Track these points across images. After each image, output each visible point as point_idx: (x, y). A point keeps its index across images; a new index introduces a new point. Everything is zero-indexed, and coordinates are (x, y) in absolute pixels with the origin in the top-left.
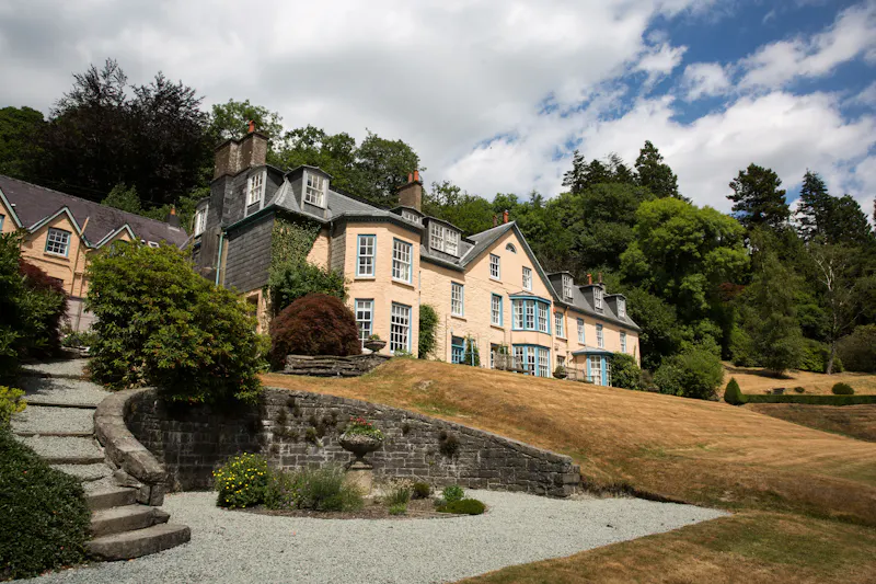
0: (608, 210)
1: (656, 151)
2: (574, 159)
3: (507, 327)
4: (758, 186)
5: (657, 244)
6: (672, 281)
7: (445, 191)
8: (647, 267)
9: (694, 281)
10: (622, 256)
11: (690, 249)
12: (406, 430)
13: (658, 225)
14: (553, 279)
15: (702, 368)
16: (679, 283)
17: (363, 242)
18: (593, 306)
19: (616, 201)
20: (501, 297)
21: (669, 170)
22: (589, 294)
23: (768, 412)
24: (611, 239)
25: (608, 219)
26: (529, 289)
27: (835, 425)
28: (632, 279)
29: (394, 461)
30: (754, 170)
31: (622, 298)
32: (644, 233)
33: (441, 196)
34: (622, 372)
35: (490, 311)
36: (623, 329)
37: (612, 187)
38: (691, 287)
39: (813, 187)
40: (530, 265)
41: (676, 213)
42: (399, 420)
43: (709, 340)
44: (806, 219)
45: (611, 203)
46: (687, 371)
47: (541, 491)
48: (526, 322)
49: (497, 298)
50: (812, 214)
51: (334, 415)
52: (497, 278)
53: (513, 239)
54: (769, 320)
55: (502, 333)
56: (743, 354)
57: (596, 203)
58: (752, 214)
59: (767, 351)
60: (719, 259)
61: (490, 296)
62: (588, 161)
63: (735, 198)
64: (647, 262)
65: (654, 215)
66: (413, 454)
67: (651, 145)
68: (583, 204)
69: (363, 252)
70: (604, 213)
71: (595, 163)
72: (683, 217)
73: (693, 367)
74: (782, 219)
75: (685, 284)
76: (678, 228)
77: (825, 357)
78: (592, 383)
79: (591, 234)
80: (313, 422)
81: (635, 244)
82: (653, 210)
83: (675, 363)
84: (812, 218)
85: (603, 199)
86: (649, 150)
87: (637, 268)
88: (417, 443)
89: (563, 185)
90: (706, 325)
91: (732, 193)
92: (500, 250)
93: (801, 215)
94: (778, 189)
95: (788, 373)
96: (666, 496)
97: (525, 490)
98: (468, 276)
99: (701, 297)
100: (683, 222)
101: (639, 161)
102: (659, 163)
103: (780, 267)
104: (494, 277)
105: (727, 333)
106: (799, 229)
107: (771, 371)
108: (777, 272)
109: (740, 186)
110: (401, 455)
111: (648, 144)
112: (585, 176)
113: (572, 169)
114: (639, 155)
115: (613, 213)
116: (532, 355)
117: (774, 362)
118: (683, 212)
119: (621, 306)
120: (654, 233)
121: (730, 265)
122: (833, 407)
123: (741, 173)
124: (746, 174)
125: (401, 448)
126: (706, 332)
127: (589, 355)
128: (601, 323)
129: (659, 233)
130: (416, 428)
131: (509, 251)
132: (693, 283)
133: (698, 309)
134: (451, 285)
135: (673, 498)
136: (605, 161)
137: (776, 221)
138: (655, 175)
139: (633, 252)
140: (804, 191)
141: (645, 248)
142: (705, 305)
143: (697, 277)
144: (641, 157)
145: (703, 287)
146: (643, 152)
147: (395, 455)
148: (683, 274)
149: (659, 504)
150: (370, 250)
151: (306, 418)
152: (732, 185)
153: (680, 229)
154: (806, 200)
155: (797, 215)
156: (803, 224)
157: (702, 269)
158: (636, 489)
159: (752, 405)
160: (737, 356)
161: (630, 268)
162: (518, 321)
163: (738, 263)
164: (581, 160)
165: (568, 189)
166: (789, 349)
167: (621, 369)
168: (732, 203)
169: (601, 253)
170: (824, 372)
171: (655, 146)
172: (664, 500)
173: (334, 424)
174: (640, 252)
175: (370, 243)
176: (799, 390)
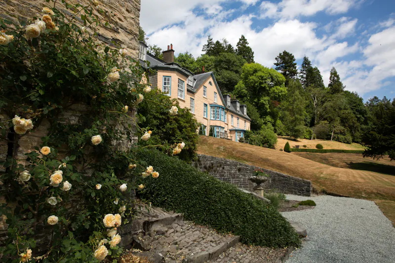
0: (226, 65)
1: (246, 40)
2: (208, 39)
3: (209, 118)
4: (286, 60)
5: (252, 82)
6: (256, 99)
7: (155, 49)
8: (246, 92)
9: (265, 100)
10: (236, 86)
11: (265, 86)
12: (239, 170)
13: (252, 75)
14: (224, 97)
15: (271, 136)
16: (259, 100)
17: (165, 79)
18: (236, 110)
19: (230, 61)
20: (207, 105)
21: (251, 49)
22: (234, 104)
23: (300, 155)
24: (228, 78)
25: (226, 69)
26: (216, 102)
27: (324, 161)
28: (241, 96)
29: (235, 183)
30: (285, 53)
31: (246, 107)
32: (246, 78)
33: (152, 51)
34: (249, 138)
35: (203, 111)
36: (245, 119)
37: (228, 55)
38: (264, 102)
39: (306, 62)
40: (217, 92)
41: (260, 70)
42: (236, 166)
43: (270, 125)
44: (302, 76)
45: (228, 62)
46: (264, 138)
47: (299, 194)
48: (216, 116)
49: (206, 105)
50: (305, 74)
51: (212, 164)
52: (205, 97)
53: (211, 79)
54: (294, 117)
55: (206, 120)
56: (281, 131)
57: (221, 61)
58: (283, 72)
59: (292, 130)
60: (276, 91)
61: (203, 105)
62: (214, 41)
63: (277, 64)
64: (246, 90)
65: (251, 70)
66: (242, 180)
67: (244, 37)
68: (215, 61)
69: (165, 84)
70: (225, 66)
71: (218, 42)
72: (263, 72)
73: (267, 136)
74: (294, 75)
75: (262, 101)
76: (261, 76)
77: (310, 134)
78: (231, 140)
79: (219, 75)
80: (205, 167)
81: (241, 82)
82: (250, 68)
83: (260, 134)
84: (305, 76)
85: (224, 59)
86: (243, 40)
87: (242, 92)
88: (244, 175)
89: (203, 50)
90: (268, 118)
91: (276, 62)
92: (207, 84)
93: (301, 74)
94: (294, 62)
95: (299, 139)
96: (342, 195)
97: (292, 194)
98: (196, 95)
99: (267, 107)
100: (263, 74)
101: (238, 44)
102: (247, 45)
103: (299, 96)
104: (204, 96)
105: (275, 122)
106: (300, 80)
107: (293, 138)
108: (298, 98)
109: (279, 60)
110: (237, 180)
111: (243, 37)
112: (213, 48)
113: (207, 44)
114: (239, 41)
115: (229, 67)
116: (218, 131)
117: (295, 135)
118: (263, 70)
119: (245, 110)
120: (251, 78)
121: (280, 94)
122: (320, 154)
123: (280, 54)
124: (282, 54)
125: (238, 177)
126: (268, 121)
127: (236, 131)
128: (238, 117)
129: (253, 78)
130: (243, 169)
131: (210, 85)
132: (265, 101)
133: (266, 111)
134: (190, 99)
135: (344, 195)
136: (221, 42)
137: (292, 76)
138: (245, 51)
139: (240, 85)
140: (303, 64)
141: (246, 83)
142: (269, 110)
143: (267, 98)
144: (239, 42)
145: (269, 102)
146: (240, 40)
147: (235, 180)
148: (261, 96)
149: (338, 198)
150: (168, 83)
151: (203, 166)
152: (276, 59)
153: (262, 77)
154: (304, 68)
155: (300, 75)
156: (302, 78)
157: (268, 95)
158: (328, 192)
159: (294, 152)
160: (279, 132)
161: (239, 92)
162: (213, 116)
163: (283, 93)
164: (211, 40)
165: (204, 53)
166: (301, 130)
167: (249, 137)
168: (275, 66)
169: (223, 84)
170: (310, 139)
171: (246, 38)
172: (340, 196)
173: (213, 168)
174: (243, 85)
175: (168, 80)
176: (305, 146)
